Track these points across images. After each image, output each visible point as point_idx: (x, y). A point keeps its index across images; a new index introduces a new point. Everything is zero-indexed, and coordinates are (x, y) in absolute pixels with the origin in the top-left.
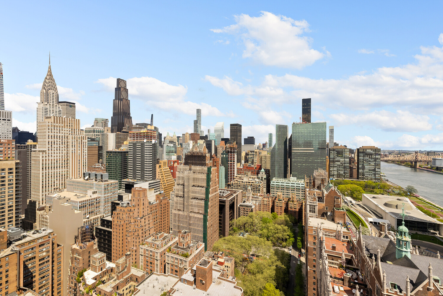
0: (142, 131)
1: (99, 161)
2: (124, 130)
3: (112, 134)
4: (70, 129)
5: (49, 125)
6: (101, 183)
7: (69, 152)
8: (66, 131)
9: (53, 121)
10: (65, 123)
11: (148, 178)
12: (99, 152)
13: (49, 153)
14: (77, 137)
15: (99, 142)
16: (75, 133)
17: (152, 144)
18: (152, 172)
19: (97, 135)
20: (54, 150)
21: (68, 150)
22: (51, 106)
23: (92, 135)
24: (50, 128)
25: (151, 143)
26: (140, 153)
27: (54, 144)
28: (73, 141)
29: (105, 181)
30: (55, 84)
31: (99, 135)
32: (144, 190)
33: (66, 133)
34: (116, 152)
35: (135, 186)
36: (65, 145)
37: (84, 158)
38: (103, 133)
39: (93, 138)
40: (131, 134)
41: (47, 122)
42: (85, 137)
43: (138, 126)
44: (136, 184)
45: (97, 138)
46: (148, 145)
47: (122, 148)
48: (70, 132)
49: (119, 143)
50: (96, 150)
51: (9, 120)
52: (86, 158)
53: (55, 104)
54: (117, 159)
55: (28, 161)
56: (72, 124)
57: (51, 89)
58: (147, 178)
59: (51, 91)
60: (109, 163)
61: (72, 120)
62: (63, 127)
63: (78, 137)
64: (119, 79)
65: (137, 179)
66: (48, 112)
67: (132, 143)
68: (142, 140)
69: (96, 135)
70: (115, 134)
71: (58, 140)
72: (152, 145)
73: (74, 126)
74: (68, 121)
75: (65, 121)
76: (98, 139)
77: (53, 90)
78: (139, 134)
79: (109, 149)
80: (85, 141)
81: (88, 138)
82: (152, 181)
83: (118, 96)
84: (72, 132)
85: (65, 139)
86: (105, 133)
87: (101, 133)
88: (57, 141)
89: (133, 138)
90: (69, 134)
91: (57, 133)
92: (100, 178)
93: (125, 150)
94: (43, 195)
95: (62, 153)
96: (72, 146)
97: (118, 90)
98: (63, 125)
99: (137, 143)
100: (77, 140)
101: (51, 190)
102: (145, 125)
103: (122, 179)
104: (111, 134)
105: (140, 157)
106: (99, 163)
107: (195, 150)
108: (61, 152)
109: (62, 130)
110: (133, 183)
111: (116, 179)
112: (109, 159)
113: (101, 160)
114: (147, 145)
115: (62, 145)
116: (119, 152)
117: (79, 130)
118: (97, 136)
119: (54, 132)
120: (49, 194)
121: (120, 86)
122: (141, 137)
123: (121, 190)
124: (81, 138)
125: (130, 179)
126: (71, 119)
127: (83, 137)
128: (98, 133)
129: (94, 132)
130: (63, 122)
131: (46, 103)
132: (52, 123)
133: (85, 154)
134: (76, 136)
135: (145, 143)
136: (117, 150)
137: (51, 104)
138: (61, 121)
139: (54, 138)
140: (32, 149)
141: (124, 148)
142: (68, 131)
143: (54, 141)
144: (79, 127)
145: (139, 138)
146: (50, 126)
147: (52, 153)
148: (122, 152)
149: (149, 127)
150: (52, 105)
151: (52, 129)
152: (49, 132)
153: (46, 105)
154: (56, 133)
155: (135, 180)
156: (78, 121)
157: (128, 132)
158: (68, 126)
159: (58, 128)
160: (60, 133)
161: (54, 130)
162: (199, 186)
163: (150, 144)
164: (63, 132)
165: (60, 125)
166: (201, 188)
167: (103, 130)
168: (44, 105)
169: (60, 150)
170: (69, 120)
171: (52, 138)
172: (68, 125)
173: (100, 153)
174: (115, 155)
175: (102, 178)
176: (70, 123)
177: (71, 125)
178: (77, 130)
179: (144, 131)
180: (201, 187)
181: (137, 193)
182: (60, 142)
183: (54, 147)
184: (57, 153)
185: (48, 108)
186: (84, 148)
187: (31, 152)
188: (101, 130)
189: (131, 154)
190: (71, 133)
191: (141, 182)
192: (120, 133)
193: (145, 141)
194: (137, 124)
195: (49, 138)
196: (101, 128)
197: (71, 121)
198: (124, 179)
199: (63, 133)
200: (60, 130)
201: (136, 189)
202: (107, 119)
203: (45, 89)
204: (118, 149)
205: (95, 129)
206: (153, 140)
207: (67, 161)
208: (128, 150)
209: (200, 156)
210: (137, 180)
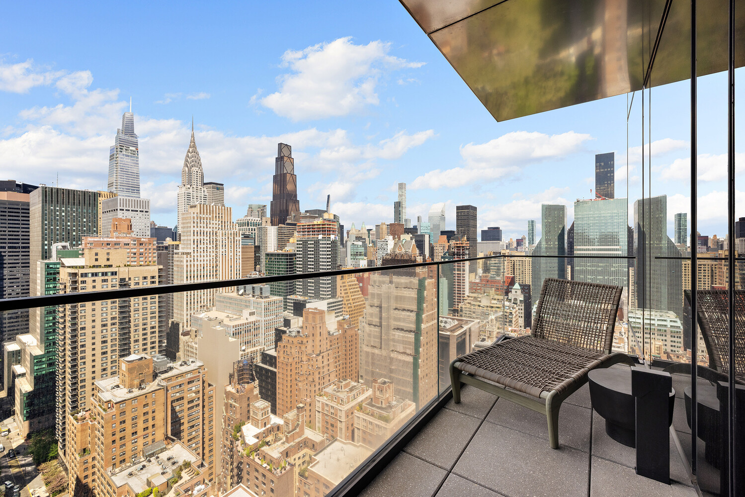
0: (315, 223)
1: (255, 268)
2: (288, 221)
3: (273, 227)
4: (220, 222)
5: (194, 217)
6: (261, 300)
7: (218, 255)
8: (215, 224)
9: (199, 211)
10: (213, 214)
11: (325, 295)
12: (255, 254)
13: (194, 256)
14: (228, 234)
15: (255, 240)
16: (226, 228)
17: (330, 242)
18: (330, 286)
19: (252, 229)
20: (201, 252)
21: (217, 252)
22: (195, 190)
23: (246, 230)
24: (195, 221)
25: (330, 240)
26: (313, 256)
27: (201, 244)
28: (224, 239)
29: (266, 297)
30: (199, 159)
31: (254, 229)
32: (322, 313)
33: (214, 228)
34: (278, 255)
35: (308, 306)
36: (213, 244)
37: (237, 264)
38: (260, 226)
39: (247, 233)
40: (300, 227)
41: (192, 213)
42: (238, 232)
43: (308, 214)
44: (309, 302)
45: (252, 233)
46: (325, 244)
47: (287, 248)
48: (220, 226)
49: (282, 241)
50: (252, 252)
51: (147, 212)
52: (239, 264)
53: (199, 187)
54: (280, 265)
55: (169, 267)
56: (222, 214)
57: (195, 166)
58: (323, 295)
59: (194, 169)
60: (269, 270)
61: (222, 209)
62: (211, 219)
63: (230, 232)
64: (281, 143)
65: (309, 296)
66: (191, 199)
67: (301, 241)
68: (316, 236)
69: (250, 229)
70: (276, 227)
71: (205, 237)
72: (330, 244)
73: (225, 217)
74: (217, 210)
75: (213, 211)
76: (253, 235)
77: (197, 167)
78: (311, 226)
79: (268, 251)
80: (238, 238)
81: (242, 235)
82: (331, 300)
83: (279, 170)
84: (222, 226)
85: (213, 236)
86: (263, 226)
87: (258, 227)
88: (204, 240)
89: (303, 233)
90: (219, 229)
91: (204, 227)
92: (259, 293)
93: (292, 252)
94: (187, 315)
95: (210, 256)
96: (222, 245)
97: (280, 160)
98: (211, 216)
99: (309, 241)
100: (228, 238)
101: (198, 308)
102: (320, 213)
103: (287, 295)
104: (271, 227)
105: (313, 261)
106: (255, 270)
107: (399, 250)
108: (208, 254)
109: (210, 224)
110: (305, 301)
111: (280, 295)
112: (269, 264)
113: (258, 266)
114: (323, 244)
115: (210, 244)
116: (283, 255)
117: (230, 222)
118: (252, 231)
119: (201, 227)
120: (194, 313)
121: (282, 155)
122: (315, 231)
123: (286, 312)
124: (234, 234)
125: (299, 295)
126: (220, 208)
127: (235, 232)
128: (254, 226)
129: (248, 225)
130: (211, 212)
131: (189, 186)
132: (197, 213)
133: (238, 257)
134: (227, 232)
135: (321, 240)
136: (280, 252)
137: (195, 186)
138: (208, 211)
139: (201, 236)
140: (175, 251)
141: (289, 249)
142: (218, 224)
143: (200, 239)
144: (230, 219)
145: (311, 233)
146: (196, 218)
147: (197, 256)
148: (287, 255)
149: (326, 216)
150: (195, 188)
151: (197, 223)
152: (194, 227)
153: (189, 188)
154: (202, 227)
155: (306, 298)
156: (229, 210)
157: (295, 225)
158: (217, 217)
159: (205, 221)
160: (207, 228)
161: (201, 223)
162: (404, 310)
163: (328, 242)
164: (211, 226)
165: (207, 216)
166: (408, 313)
167: (260, 222)
168: (186, 188)
169: (207, 252)
170: (219, 209)
171: (197, 236)
172: (217, 215)
173: (257, 256)
174: (278, 258)
175: (261, 293)
176: (219, 214)
177: (220, 216)
178: (229, 223)
179: (319, 221)
180: (408, 310)
181: (310, 316)
182: (207, 240)
183: (201, 248)
184: (204, 256)
185: (191, 192)
186: (237, 248)
187: (173, 254)
188: (258, 222)
189: (299, 258)
190: (221, 228)
191: (316, 300)
192: (283, 226)
193: (320, 237)
194: (307, 212)
195: (194, 235)
196: (257, 218)
197: (220, 210)
198: (290, 295)
199: (211, 228)
200: (207, 223)
201: (310, 310)
202: (265, 206)
203: (187, 166)
204: (281, 250)
205: (250, 221)
206: (331, 235)
207: (216, 268)
208: (296, 251)
209: (406, 260)
210: (309, 298)
